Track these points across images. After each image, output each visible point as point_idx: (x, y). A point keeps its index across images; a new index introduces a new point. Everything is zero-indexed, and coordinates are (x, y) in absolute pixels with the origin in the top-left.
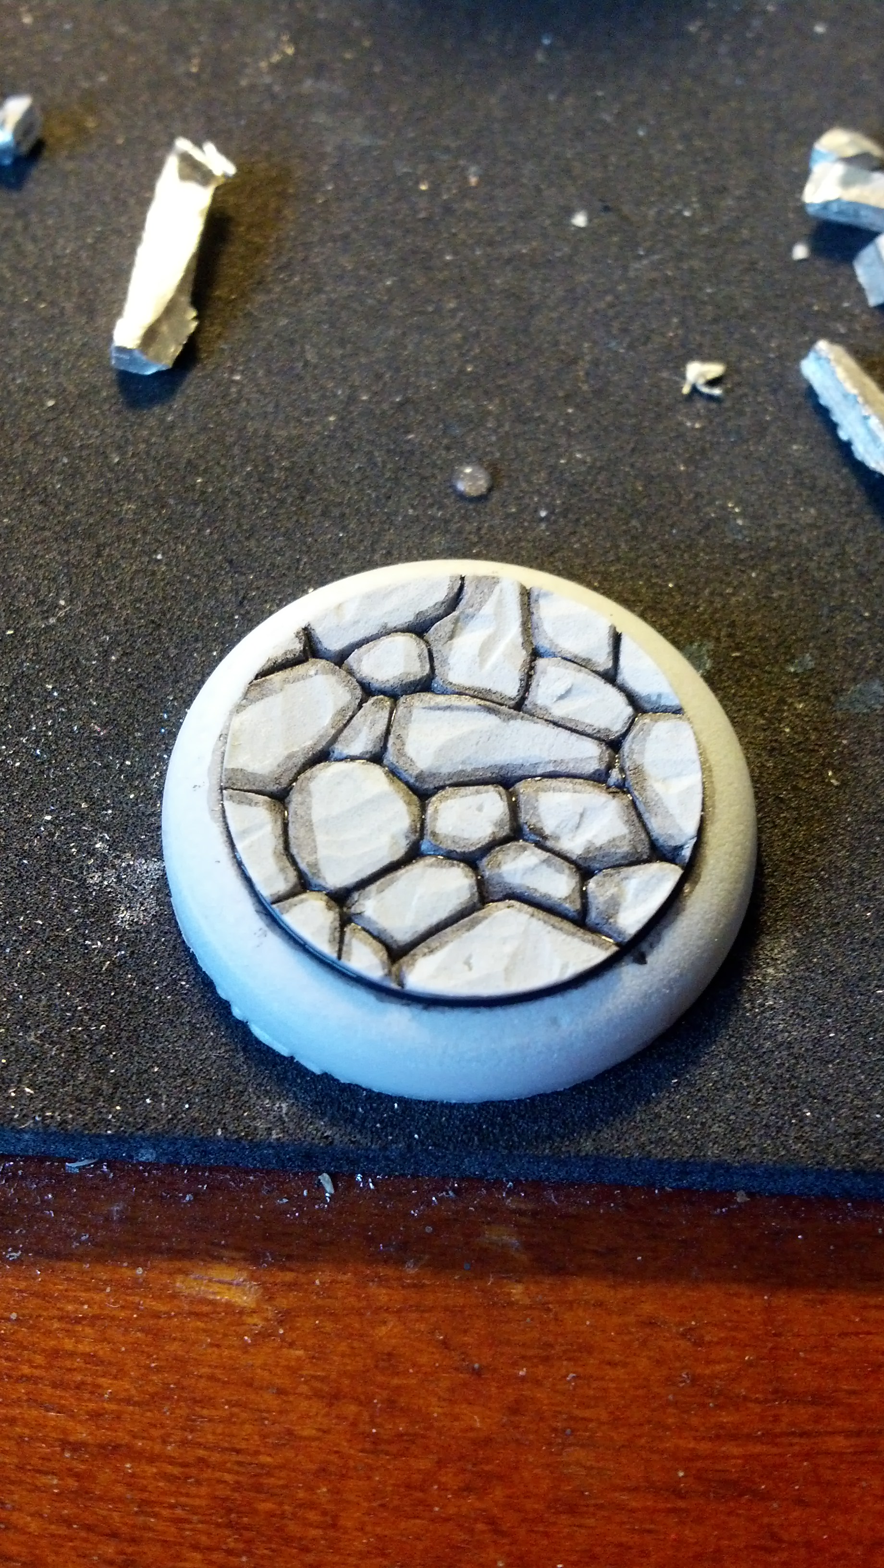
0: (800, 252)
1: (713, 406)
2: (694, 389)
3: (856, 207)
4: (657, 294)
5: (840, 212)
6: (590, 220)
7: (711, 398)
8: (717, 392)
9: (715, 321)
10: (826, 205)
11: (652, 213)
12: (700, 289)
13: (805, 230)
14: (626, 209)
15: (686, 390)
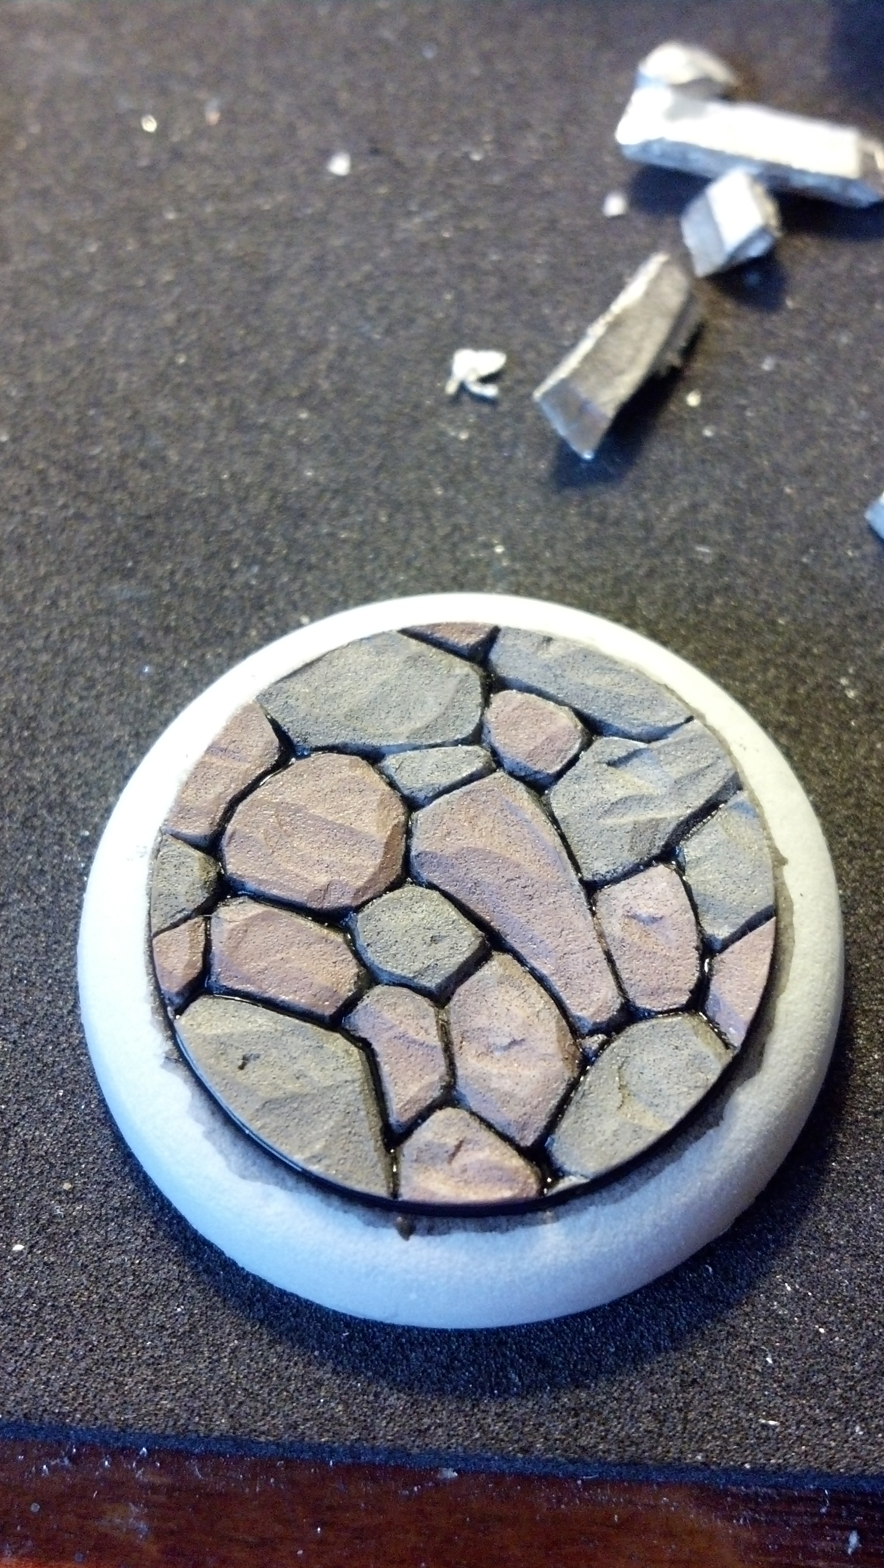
0: (615, 205)
1: (486, 409)
2: (462, 388)
3: (684, 149)
4: (428, 263)
5: (663, 155)
6: (353, 166)
7: (482, 400)
8: (490, 391)
9: (499, 296)
10: (646, 146)
11: (431, 156)
12: (484, 255)
13: (624, 177)
14: (401, 151)
15: (451, 388)
